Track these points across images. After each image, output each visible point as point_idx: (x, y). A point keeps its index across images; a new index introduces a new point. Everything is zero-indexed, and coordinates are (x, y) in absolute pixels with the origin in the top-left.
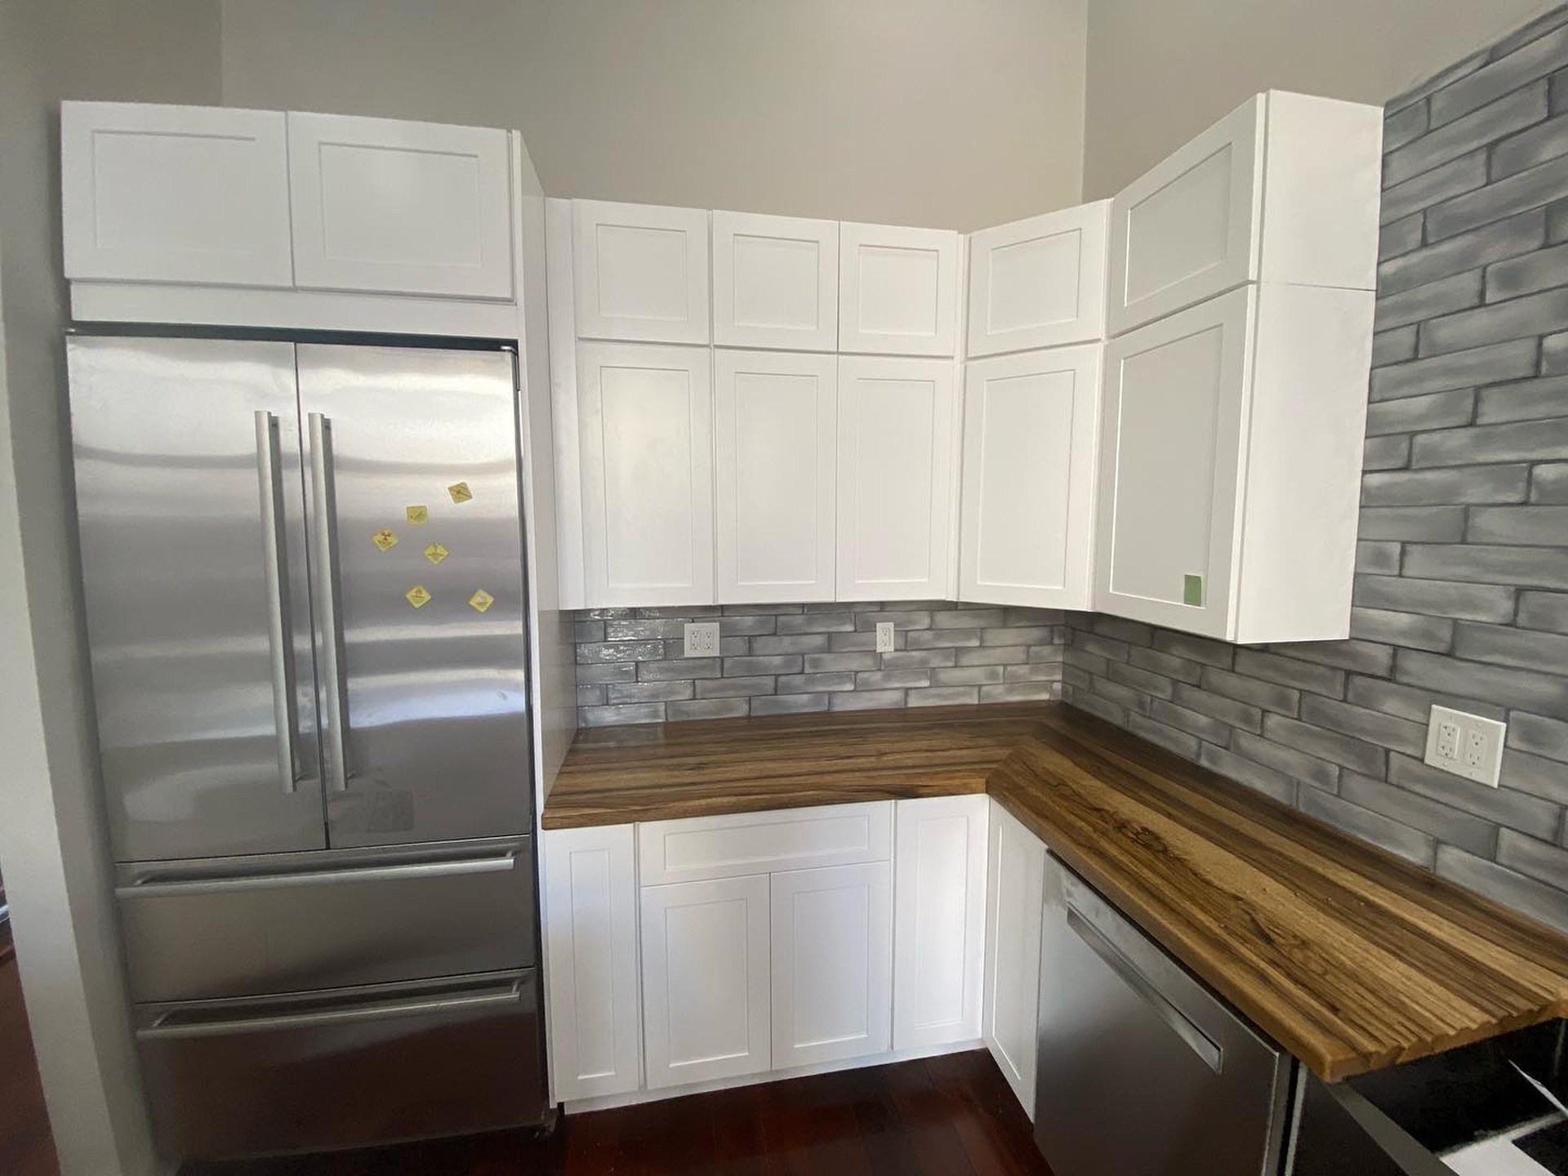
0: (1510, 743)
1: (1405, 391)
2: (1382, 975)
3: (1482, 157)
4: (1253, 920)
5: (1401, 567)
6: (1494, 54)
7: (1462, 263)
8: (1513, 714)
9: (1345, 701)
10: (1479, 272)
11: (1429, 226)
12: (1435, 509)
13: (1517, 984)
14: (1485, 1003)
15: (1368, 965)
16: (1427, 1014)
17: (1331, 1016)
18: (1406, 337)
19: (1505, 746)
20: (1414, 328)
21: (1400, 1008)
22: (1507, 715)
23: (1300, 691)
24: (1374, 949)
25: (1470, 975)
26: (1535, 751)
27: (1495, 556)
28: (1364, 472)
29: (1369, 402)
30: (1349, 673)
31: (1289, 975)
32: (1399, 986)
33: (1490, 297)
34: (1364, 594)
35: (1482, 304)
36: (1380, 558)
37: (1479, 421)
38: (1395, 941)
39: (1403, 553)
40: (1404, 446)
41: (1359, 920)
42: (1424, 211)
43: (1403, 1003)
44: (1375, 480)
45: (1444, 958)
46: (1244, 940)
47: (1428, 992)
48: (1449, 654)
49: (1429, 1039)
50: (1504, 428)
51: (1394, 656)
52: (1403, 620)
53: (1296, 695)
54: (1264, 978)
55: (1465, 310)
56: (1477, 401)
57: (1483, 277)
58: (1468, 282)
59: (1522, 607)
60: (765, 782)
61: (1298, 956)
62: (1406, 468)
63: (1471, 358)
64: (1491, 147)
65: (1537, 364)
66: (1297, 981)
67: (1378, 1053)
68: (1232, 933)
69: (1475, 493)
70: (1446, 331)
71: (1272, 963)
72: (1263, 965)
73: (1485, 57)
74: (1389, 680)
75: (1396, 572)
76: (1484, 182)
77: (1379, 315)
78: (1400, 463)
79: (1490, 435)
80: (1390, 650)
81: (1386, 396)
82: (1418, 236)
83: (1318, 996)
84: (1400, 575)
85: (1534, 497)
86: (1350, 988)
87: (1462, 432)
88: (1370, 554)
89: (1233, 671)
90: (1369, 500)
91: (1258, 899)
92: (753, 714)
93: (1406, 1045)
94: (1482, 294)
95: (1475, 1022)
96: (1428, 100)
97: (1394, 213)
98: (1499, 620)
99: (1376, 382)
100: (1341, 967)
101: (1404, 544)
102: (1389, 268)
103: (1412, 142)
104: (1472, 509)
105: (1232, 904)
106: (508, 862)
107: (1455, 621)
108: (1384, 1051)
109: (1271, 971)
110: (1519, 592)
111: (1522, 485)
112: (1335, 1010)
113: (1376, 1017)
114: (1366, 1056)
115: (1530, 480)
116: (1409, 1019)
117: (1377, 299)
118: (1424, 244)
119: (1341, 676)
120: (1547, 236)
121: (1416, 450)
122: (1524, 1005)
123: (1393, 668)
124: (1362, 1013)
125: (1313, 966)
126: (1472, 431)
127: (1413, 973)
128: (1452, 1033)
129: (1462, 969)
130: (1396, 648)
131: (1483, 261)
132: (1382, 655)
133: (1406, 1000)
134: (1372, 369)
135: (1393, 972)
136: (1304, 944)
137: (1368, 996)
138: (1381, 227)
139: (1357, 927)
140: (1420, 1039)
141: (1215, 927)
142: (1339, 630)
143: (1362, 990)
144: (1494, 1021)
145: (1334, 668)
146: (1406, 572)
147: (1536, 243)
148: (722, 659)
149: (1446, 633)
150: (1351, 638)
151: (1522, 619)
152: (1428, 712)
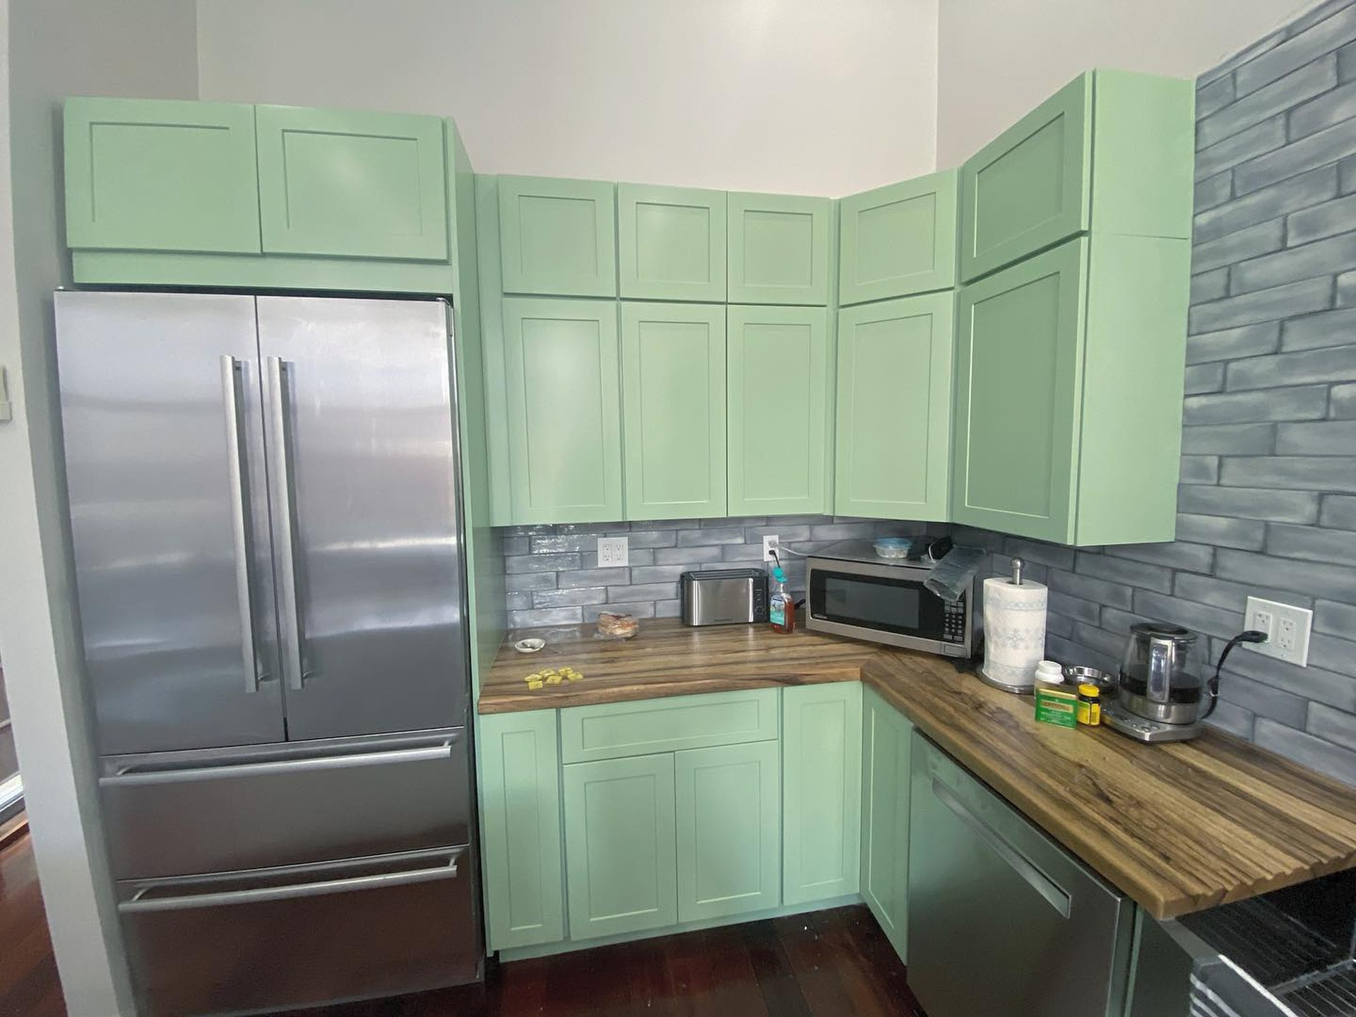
0: (1317, 629)
1: (1218, 325)
2: (1209, 830)
3: (1281, 122)
4: (1094, 784)
5: (1219, 478)
6: (1290, 33)
7: (1267, 213)
8: (1318, 602)
9: (1172, 595)
10: (1281, 220)
11: (1237, 183)
12: (1247, 426)
13: (1325, 835)
14: (1299, 853)
15: (1195, 821)
16: (1248, 863)
17: (1163, 864)
18: (1219, 279)
19: (1312, 630)
20: (1226, 270)
21: (1224, 857)
22: (1314, 603)
23: (1134, 588)
24: (1201, 808)
25: (1285, 829)
26: (1340, 634)
27: (1301, 465)
28: (1186, 396)
29: (1189, 335)
30: (1175, 571)
31: (1126, 830)
32: (1223, 839)
33: (1290, 243)
34: (1187, 501)
35: (1283, 248)
36: (1201, 471)
37: (1285, 349)
38: (1217, 799)
39: (1220, 465)
40: (1220, 371)
41: (1188, 784)
42: (1233, 170)
43: (1225, 852)
44: (1194, 402)
45: (1260, 814)
46: (1088, 801)
47: (1249, 843)
48: (1261, 552)
49: (1250, 883)
50: (1305, 354)
51: (1214, 555)
52: (1221, 523)
53: (1129, 591)
54: (1104, 833)
55: (1270, 253)
56: (1282, 331)
57: (1285, 225)
58: (1271, 230)
59: (1325, 508)
60: (668, 673)
61: (1134, 813)
62: (1221, 392)
63: (1277, 295)
64: (1289, 112)
65: (1333, 299)
66: (1133, 835)
67: (1205, 896)
68: (1076, 795)
69: (1281, 413)
70: (1254, 273)
71: (1112, 820)
72: (1103, 822)
73: (1283, 36)
74: (1210, 576)
75: (1215, 482)
76: (1284, 142)
77: (1195, 260)
78: (1216, 388)
79: (1293, 362)
80: (1210, 550)
81: (1204, 329)
82: (1227, 190)
83: (1152, 847)
84: (1218, 485)
85: (1332, 414)
86: (1180, 839)
87: (1269, 358)
88: (1193, 468)
89: (1074, 572)
90: (1191, 420)
91: (1099, 767)
92: (658, 616)
93: (1229, 888)
94: (1284, 239)
95: (1288, 867)
96: (1234, 74)
97: (1204, 173)
98: (1305, 521)
99: (1194, 319)
100: (1170, 823)
101: (1221, 457)
102: (1203, 219)
103: (1222, 109)
104: (1279, 425)
105: (1076, 771)
106: (445, 750)
107: (1267, 525)
108: (1210, 893)
109: (1112, 828)
110: (1322, 496)
111: (1322, 405)
112: (1167, 859)
113: (1202, 864)
114: (1195, 899)
115: (1329, 399)
116: (1232, 866)
117: (1194, 246)
118: (1233, 197)
119: (1168, 574)
120: (1339, 187)
121: (1230, 376)
122: (1332, 853)
123: (1214, 566)
124: (1190, 862)
125: (1147, 822)
126: (1277, 358)
127: (1234, 826)
128: (1269, 877)
129: (1277, 823)
130: (1215, 547)
131: (1282, 212)
132: (1204, 555)
133: (1228, 850)
134: (1191, 307)
135: (1218, 827)
136: (1139, 804)
137: (1197, 847)
138: (1196, 184)
139: (1185, 789)
140: (1243, 884)
141: (1061, 790)
142: (1166, 534)
143: (1190, 843)
144: (1307, 867)
145: (1163, 567)
146: (1223, 481)
147: (1329, 195)
148: (630, 569)
149: (1259, 535)
150: (1177, 540)
151: (1325, 520)
152: (1245, 602)
